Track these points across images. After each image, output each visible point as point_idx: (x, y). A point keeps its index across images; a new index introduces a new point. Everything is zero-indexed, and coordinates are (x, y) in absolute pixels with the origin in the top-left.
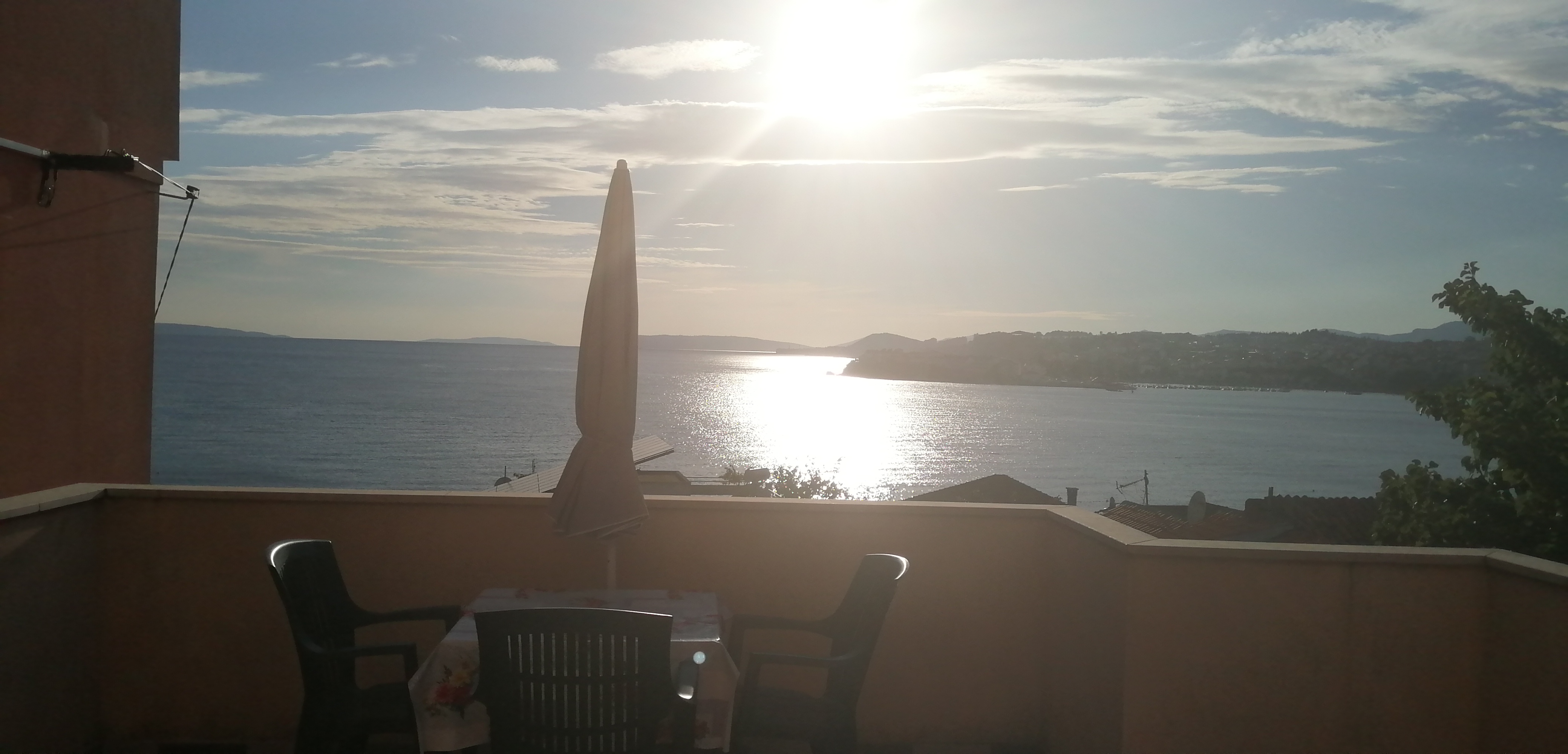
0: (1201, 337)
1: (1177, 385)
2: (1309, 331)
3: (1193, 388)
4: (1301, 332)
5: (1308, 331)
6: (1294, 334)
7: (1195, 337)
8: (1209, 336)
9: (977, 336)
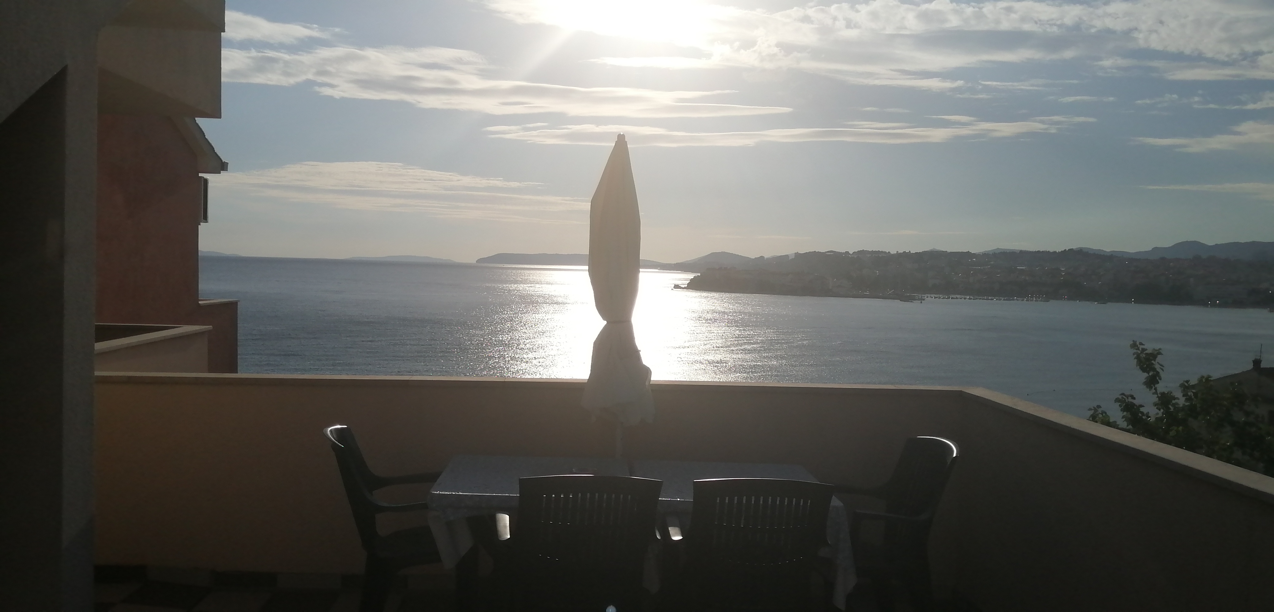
0: (979, 254)
1: (958, 296)
2: (1067, 250)
3: (971, 299)
4: (1060, 251)
5: (1065, 250)
6: (1055, 252)
7: (974, 255)
8: (985, 255)
9: (797, 255)
